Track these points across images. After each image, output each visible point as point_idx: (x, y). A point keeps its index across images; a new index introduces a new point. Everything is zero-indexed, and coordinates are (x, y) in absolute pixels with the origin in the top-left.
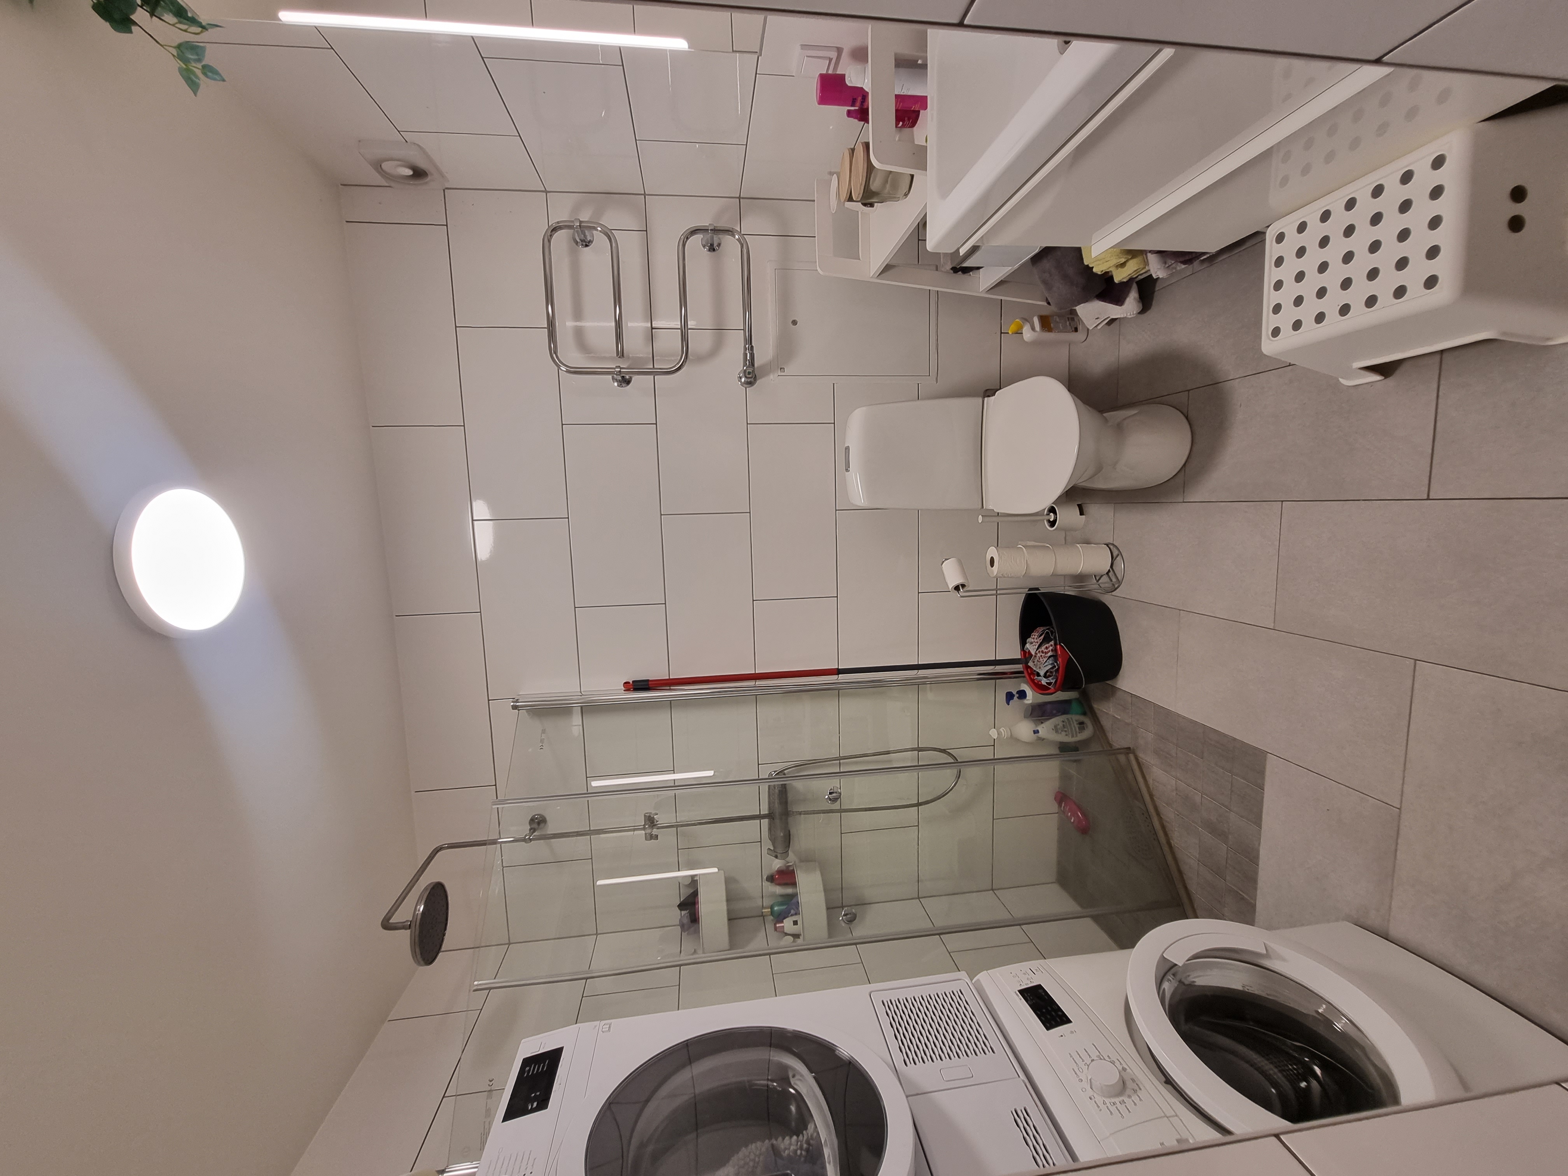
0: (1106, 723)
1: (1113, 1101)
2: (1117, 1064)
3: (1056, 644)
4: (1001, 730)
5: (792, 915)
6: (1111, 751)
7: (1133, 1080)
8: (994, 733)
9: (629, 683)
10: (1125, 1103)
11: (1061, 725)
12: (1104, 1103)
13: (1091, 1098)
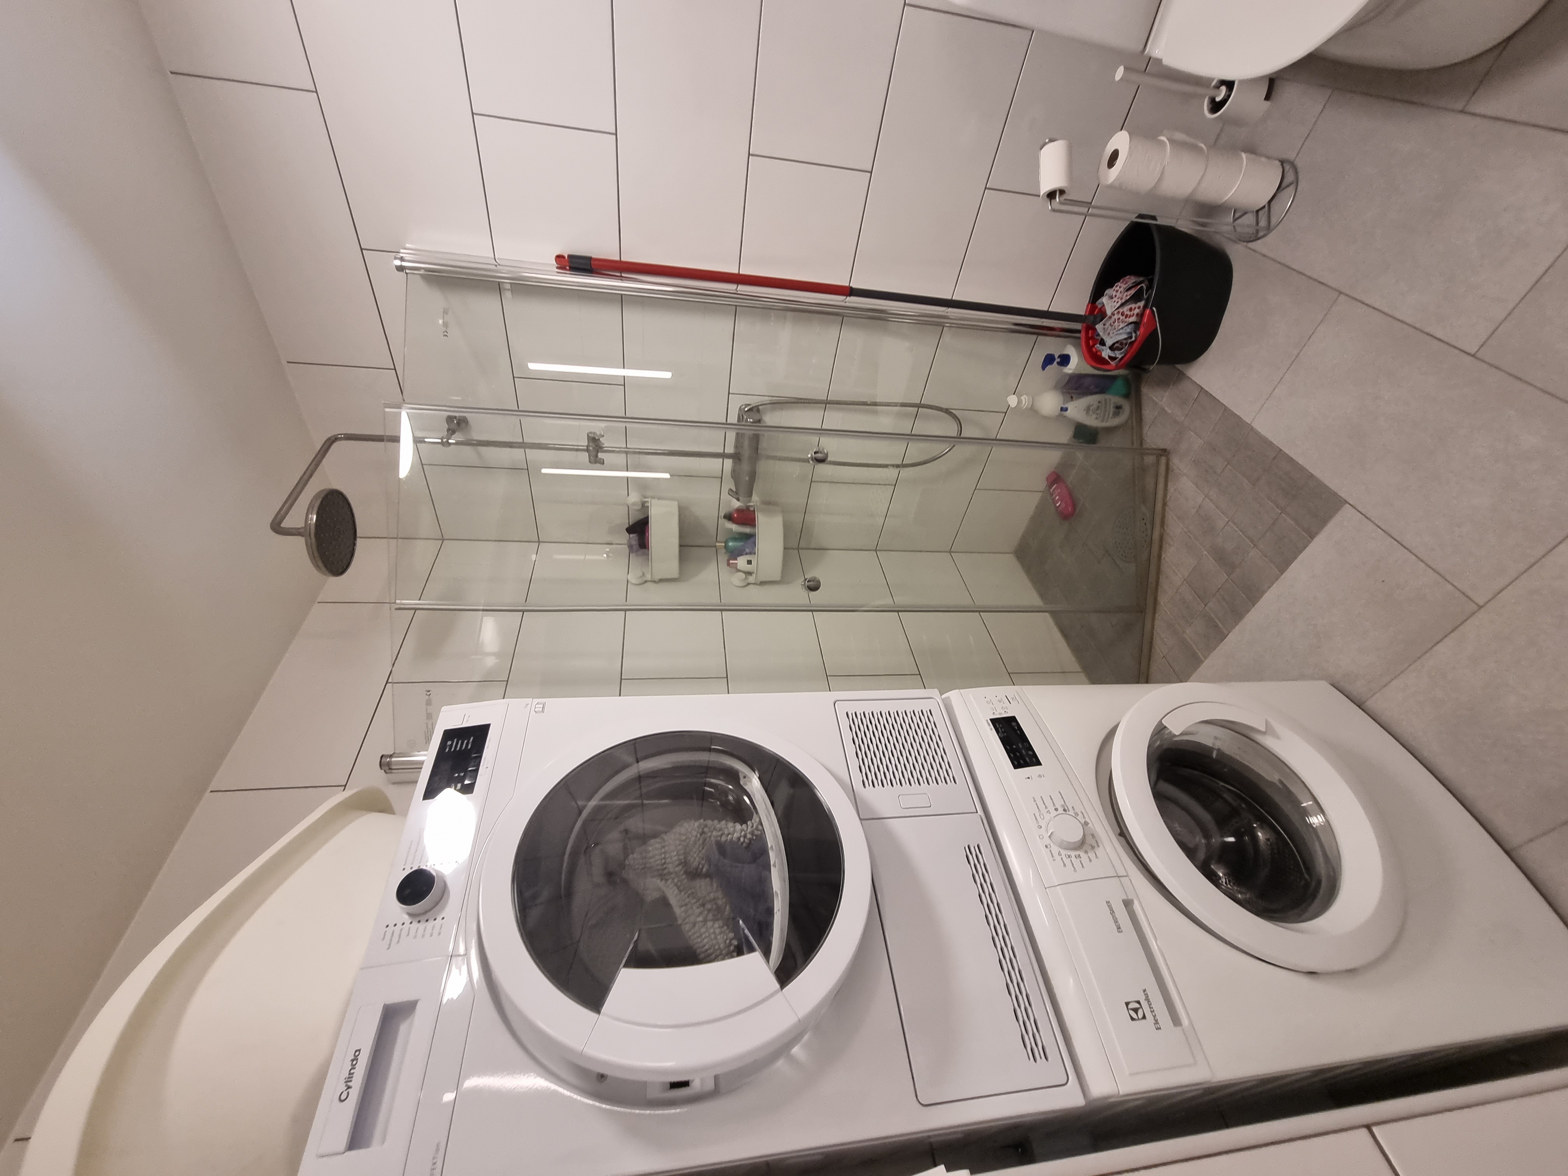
0: (1148, 413)
1: (1069, 854)
2: (1080, 817)
3: (1145, 307)
4: (1023, 398)
5: (746, 554)
6: (1140, 448)
7: (1093, 836)
8: (1013, 401)
9: (563, 257)
10: (1081, 858)
11: (1095, 406)
12: (1060, 854)
13: (1046, 846)
